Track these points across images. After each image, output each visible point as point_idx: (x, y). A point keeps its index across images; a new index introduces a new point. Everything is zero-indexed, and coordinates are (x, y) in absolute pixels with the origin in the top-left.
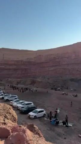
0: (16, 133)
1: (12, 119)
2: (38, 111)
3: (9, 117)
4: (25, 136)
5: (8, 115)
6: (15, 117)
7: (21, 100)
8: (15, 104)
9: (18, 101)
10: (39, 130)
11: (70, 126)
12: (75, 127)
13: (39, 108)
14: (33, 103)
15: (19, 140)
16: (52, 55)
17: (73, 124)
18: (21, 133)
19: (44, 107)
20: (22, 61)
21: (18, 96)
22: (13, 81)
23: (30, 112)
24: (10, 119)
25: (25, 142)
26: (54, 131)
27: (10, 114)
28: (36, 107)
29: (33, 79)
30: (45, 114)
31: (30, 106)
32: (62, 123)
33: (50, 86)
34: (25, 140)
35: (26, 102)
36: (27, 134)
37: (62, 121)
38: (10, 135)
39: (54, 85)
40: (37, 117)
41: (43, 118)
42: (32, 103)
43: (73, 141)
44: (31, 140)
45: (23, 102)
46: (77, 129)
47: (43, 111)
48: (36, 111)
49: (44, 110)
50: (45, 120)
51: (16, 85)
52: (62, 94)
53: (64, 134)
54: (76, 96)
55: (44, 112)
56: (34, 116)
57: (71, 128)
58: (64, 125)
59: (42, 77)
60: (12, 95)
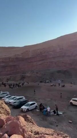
0: (10, 122)
1: (5, 113)
2: (29, 104)
3: (2, 111)
4: (19, 123)
5: (1, 110)
6: (8, 111)
7: (13, 96)
8: (7, 100)
9: (10, 97)
10: (32, 119)
11: (61, 115)
12: (65, 114)
13: (30, 101)
14: (25, 97)
15: (14, 127)
16: (38, 50)
17: (63, 112)
18: (15, 120)
19: (35, 99)
20: (9, 58)
21: (9, 92)
22: (3, 79)
23: (23, 105)
24: (4, 113)
25: (20, 128)
26: (46, 120)
27: (3, 108)
28: (28, 101)
29: (23, 74)
30: (37, 106)
31: (21, 100)
32: (53, 113)
33: (39, 79)
34: (19, 127)
35: (18, 97)
36: (20, 121)
37: (53, 111)
38: (5, 124)
39: (43, 78)
40: (29, 110)
41: (35, 110)
42: (23, 97)
43: (64, 127)
44: (25, 126)
45: (15, 97)
46: (67, 116)
47: (34, 104)
48: (28, 104)
49: (35, 102)
50: (37, 111)
51: (6, 82)
52: (51, 86)
53: (56, 123)
54: (64, 86)
55: (36, 104)
56: (26, 109)
57: (61, 116)
58: (55, 114)
59: (31, 72)
60: (3, 92)
